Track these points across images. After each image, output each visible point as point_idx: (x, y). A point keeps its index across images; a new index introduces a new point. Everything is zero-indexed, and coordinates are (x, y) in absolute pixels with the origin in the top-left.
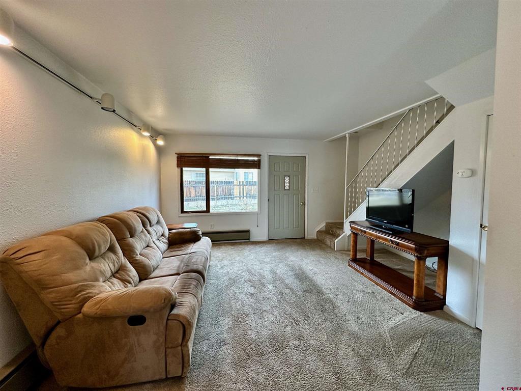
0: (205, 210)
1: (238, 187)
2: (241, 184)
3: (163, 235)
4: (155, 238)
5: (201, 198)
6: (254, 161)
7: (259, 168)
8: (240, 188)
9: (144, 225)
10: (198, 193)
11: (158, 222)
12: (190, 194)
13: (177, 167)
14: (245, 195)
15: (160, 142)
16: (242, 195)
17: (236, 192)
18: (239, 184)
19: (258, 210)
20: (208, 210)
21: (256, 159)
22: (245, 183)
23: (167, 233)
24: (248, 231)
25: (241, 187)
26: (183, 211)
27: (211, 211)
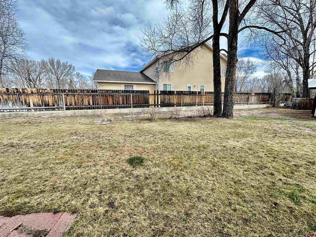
1: (153, 96)
2: (156, 93)
8: (155, 98)
12: (108, 102)
14: (159, 103)
16: (156, 103)
17: (151, 100)
18: (153, 93)
22: (159, 93)
25: (156, 96)
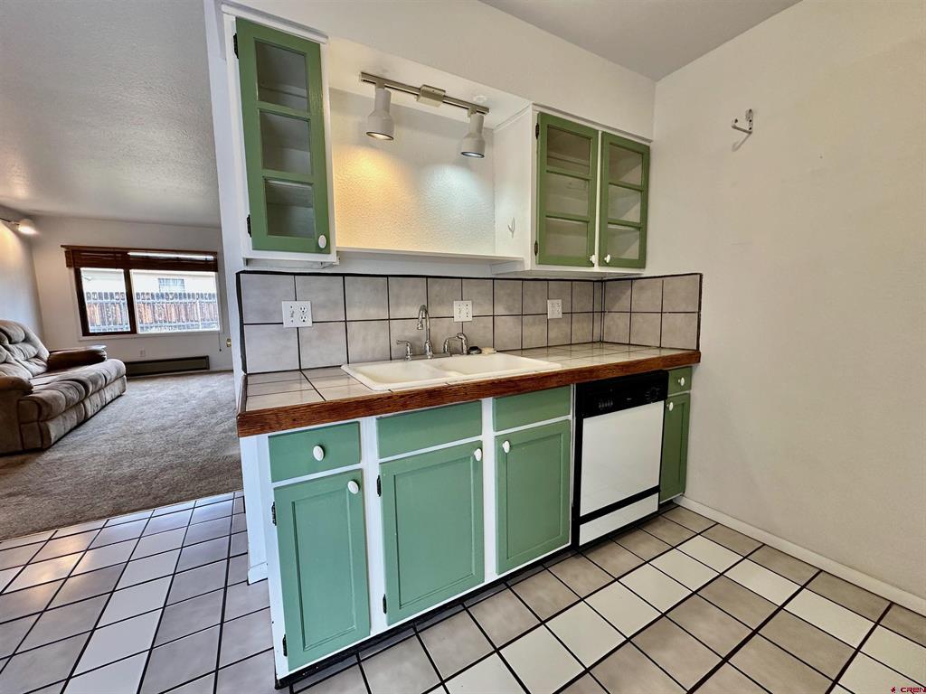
0: (129, 330)
3: (37, 357)
5: (168, 324)
6: (206, 261)
7: (215, 269)
10: (160, 315)
11: (27, 341)
13: (67, 266)
15: (27, 230)
19: (220, 328)
20: (134, 330)
21: (210, 258)
23: (45, 355)
24: (206, 358)
26: (86, 333)
27: (139, 331)
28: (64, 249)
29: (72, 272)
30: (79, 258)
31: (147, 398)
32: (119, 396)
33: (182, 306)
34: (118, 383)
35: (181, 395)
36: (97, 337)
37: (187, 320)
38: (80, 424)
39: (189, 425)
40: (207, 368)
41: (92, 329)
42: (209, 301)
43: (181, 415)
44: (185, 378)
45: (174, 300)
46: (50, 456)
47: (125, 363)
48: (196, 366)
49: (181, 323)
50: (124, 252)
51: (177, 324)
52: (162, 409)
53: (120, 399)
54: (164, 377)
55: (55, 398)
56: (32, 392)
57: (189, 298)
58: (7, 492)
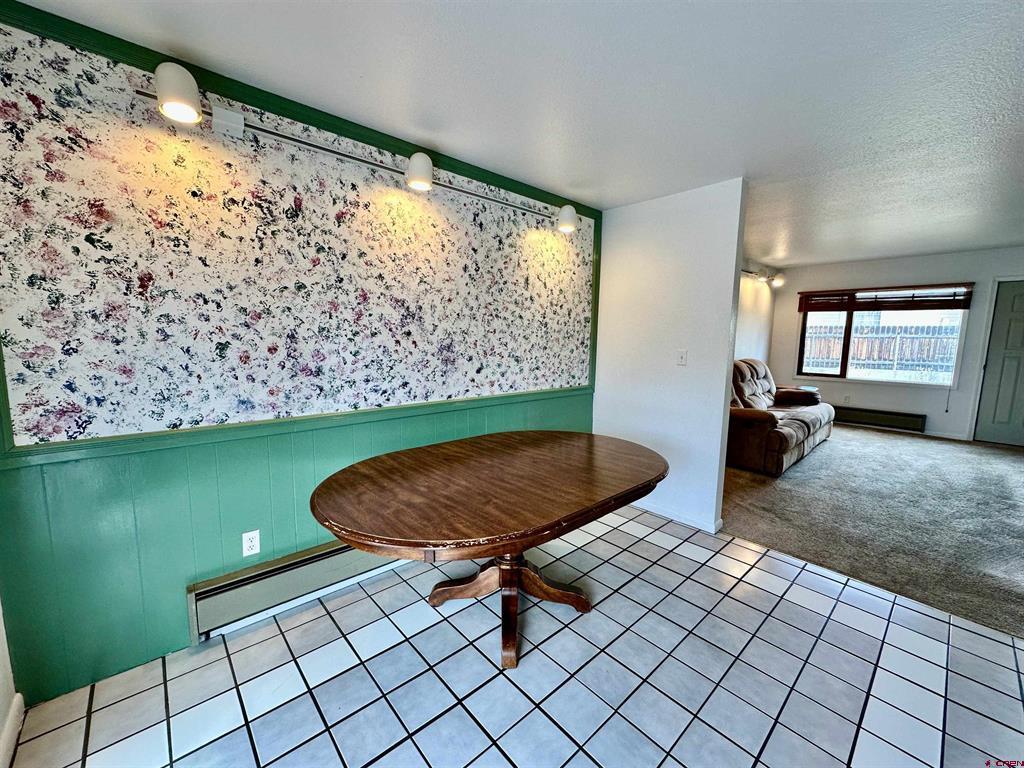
0: (840, 372)
3: (769, 391)
4: (761, 392)
6: (954, 294)
7: (966, 306)
9: (752, 376)
11: (765, 377)
13: (799, 311)
15: (780, 283)
19: (954, 383)
20: (843, 373)
21: (961, 290)
23: (774, 391)
24: (923, 418)
26: (800, 372)
27: (853, 373)
28: (799, 296)
29: (801, 315)
30: (810, 302)
31: (852, 450)
32: (825, 440)
33: (877, 342)
34: (827, 427)
35: (892, 459)
36: (809, 378)
37: (880, 358)
38: (798, 461)
39: (914, 503)
40: (922, 430)
41: (805, 369)
42: (913, 336)
43: (898, 486)
44: (892, 437)
45: (870, 335)
46: (781, 484)
47: (835, 408)
48: (910, 425)
49: (872, 362)
50: (851, 293)
51: (867, 361)
52: (873, 470)
53: (826, 445)
54: (866, 429)
55: (791, 436)
56: (776, 427)
57: (888, 332)
58: (763, 505)
